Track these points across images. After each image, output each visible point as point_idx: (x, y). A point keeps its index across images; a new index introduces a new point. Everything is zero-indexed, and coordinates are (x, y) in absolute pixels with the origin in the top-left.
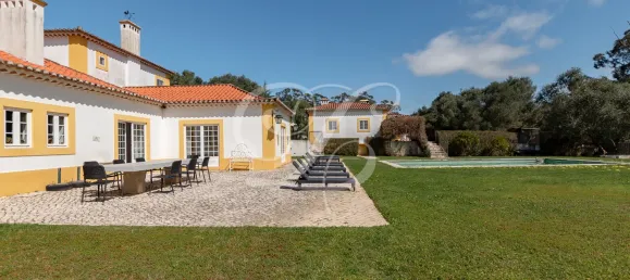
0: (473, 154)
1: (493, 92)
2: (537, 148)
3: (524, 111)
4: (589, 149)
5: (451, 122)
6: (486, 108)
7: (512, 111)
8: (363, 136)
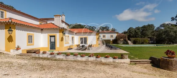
0: (139, 43)
1: (144, 28)
2: (155, 42)
3: (152, 33)
4: (168, 42)
5: (133, 35)
6: (142, 32)
7: (149, 33)
8: (111, 39)
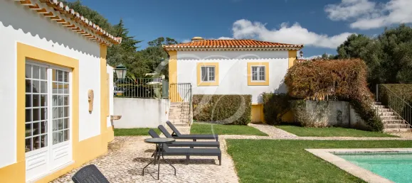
8: (257, 92)
